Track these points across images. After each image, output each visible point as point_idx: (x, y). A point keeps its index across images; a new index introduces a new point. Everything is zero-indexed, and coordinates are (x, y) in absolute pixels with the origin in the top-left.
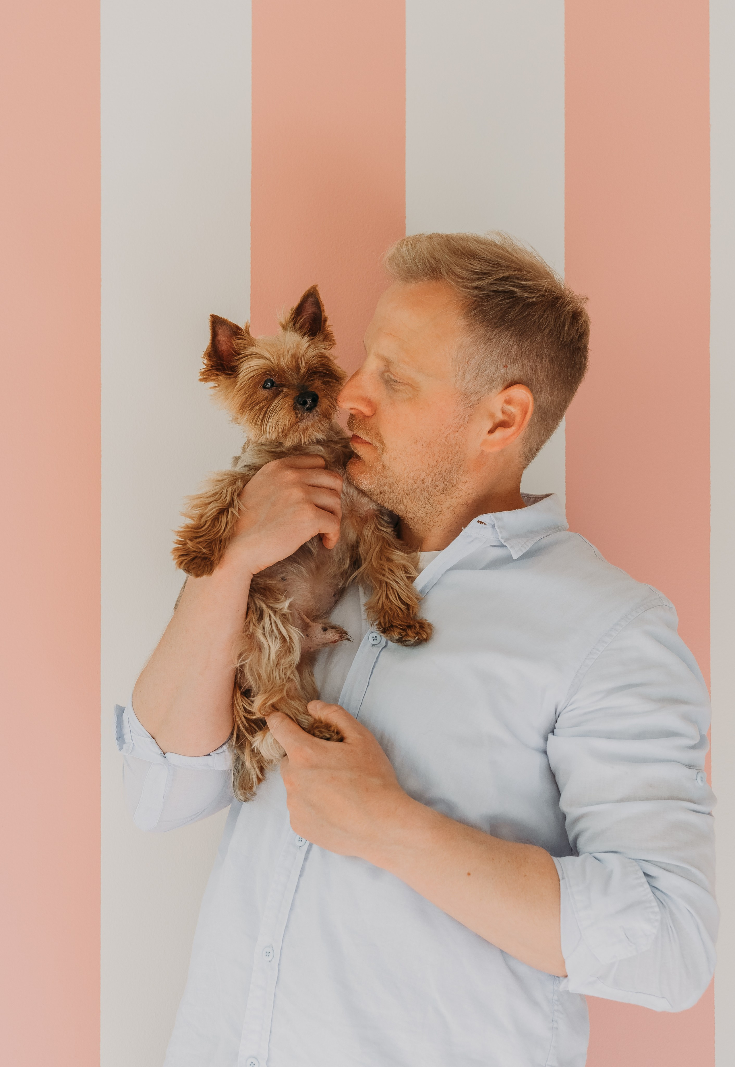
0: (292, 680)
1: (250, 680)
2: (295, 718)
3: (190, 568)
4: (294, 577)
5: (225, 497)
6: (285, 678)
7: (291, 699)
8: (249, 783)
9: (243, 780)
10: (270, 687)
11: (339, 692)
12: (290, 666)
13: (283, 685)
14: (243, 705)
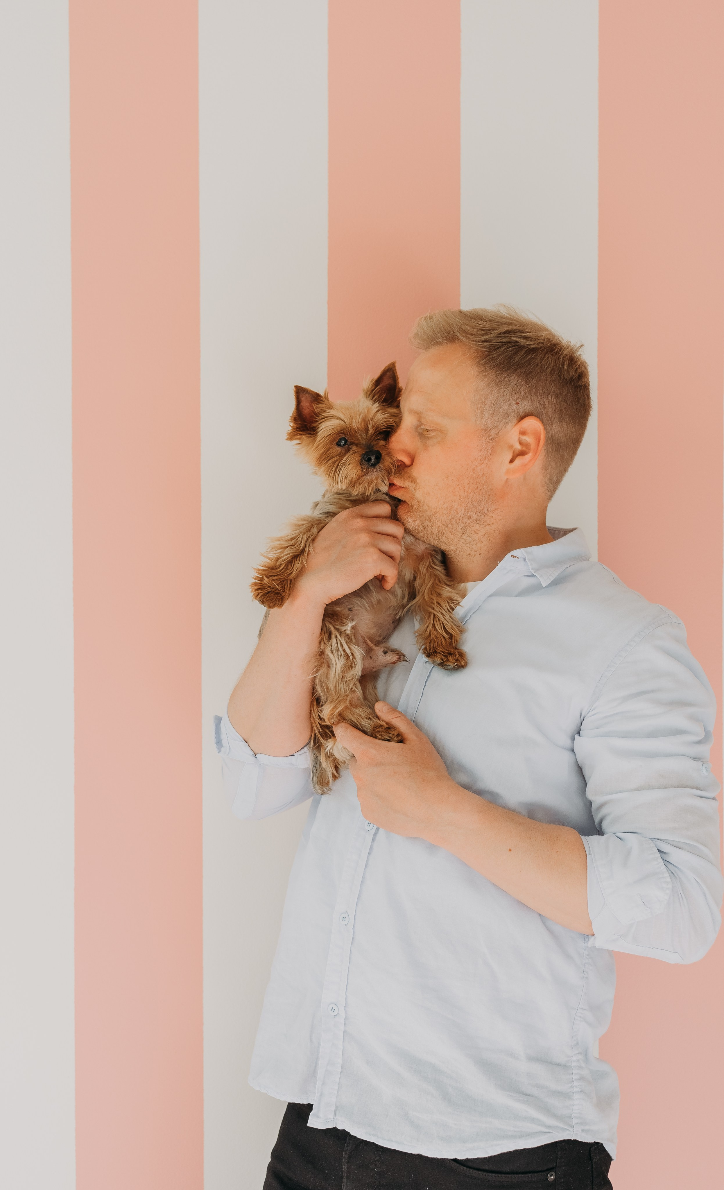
0: (354, 691)
1: (320, 691)
2: (359, 723)
3: (265, 600)
4: (360, 608)
5: (300, 543)
6: (349, 689)
7: (354, 707)
8: (326, 780)
9: (321, 777)
10: (336, 697)
11: (398, 702)
12: (352, 679)
13: (347, 696)
14: (318, 714)
